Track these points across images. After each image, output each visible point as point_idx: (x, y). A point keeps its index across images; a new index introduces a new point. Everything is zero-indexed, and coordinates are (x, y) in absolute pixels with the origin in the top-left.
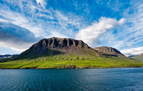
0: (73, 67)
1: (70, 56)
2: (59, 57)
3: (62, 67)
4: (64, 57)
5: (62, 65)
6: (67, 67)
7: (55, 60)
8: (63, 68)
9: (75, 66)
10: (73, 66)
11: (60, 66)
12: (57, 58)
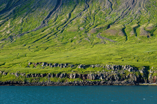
0: (133, 78)
1: (146, 15)
2: (81, 20)
3: (67, 76)
4: (110, 20)
5: (74, 66)
6: (97, 77)
7: (56, 40)
8: (76, 80)
9: (147, 68)
10: (135, 69)
11: (59, 70)
12: (72, 27)
